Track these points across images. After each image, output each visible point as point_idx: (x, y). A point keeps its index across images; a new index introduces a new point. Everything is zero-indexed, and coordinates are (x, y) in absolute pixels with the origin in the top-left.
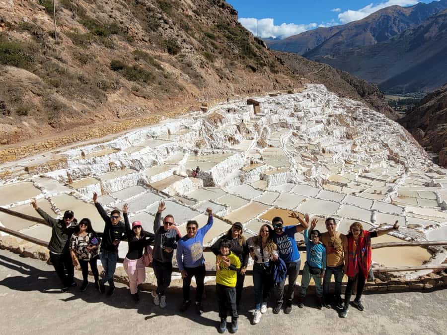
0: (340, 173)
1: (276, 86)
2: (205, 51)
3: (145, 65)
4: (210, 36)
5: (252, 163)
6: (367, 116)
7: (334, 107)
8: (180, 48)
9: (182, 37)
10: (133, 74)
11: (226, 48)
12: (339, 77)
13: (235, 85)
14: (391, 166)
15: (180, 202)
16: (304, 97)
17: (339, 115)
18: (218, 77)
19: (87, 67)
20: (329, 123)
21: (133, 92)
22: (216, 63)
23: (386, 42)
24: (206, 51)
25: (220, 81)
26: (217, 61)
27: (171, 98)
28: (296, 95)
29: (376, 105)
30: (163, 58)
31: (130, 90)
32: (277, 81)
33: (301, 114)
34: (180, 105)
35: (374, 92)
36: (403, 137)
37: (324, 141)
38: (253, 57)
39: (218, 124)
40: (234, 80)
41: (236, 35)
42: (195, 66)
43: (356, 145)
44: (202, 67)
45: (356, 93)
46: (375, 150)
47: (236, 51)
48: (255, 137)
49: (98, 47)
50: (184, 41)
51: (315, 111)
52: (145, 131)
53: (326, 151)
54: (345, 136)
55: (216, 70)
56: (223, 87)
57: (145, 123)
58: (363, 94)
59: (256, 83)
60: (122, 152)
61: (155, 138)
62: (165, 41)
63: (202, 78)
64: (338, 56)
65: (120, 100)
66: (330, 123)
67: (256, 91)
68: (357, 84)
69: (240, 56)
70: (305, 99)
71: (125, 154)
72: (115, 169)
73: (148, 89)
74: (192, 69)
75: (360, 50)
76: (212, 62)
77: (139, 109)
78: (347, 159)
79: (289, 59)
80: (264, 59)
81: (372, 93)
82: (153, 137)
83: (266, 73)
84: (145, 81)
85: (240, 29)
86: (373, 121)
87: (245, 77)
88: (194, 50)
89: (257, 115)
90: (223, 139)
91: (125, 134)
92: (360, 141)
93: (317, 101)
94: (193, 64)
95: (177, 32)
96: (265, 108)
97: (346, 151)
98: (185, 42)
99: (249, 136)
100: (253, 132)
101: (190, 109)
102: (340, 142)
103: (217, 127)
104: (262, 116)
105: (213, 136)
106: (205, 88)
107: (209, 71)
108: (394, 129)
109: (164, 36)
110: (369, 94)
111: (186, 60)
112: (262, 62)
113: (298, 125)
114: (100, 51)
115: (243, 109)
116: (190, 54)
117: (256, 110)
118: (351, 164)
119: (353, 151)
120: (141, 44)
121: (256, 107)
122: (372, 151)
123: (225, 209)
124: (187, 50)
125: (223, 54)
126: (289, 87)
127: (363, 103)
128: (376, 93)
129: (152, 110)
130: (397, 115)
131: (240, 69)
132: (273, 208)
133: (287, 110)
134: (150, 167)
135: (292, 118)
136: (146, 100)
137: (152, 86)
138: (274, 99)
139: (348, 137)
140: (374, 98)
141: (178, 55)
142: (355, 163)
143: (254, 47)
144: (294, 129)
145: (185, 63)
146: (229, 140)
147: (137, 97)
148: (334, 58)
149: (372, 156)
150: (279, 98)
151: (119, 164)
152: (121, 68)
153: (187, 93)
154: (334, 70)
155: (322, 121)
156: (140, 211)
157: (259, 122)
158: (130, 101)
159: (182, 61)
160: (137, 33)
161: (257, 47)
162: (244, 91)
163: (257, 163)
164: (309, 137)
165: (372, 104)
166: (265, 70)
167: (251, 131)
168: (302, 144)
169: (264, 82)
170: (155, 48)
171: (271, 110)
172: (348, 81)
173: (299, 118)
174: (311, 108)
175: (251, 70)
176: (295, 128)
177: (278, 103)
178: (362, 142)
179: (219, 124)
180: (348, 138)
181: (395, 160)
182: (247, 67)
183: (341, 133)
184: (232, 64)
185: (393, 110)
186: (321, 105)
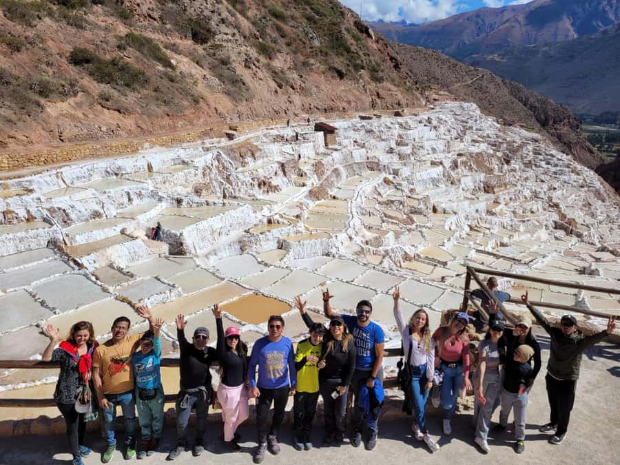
0: (442, 245)
1: (377, 103)
2: (261, 40)
3: (137, 58)
4: (276, 15)
5: (270, 222)
6: (541, 157)
7: (473, 141)
8: (215, 34)
9: (220, 15)
10: (108, 72)
11: (300, 37)
12: (506, 91)
13: (305, 98)
14: (557, 238)
15: (93, 278)
16: (420, 122)
17: (477, 154)
18: (273, 85)
19: (22, 57)
20: (455, 165)
21: (100, 101)
22: (276, 61)
23: (593, 37)
24: (263, 40)
25: (276, 92)
26: (280, 57)
27: (170, 114)
28: (407, 119)
29: (565, 140)
30: (180, 48)
31: (96, 97)
32: (378, 95)
33: (407, 150)
34: (189, 127)
35: (565, 118)
36: (599, 194)
37: (438, 194)
38: (345, 53)
39: (246, 160)
40: (303, 91)
41: (321, 15)
42: (234, 65)
43: (499, 203)
44: (247, 67)
45: (534, 119)
46: (532, 212)
47: (316, 43)
48: (309, 183)
49: (55, 25)
50: (223, 21)
51: (435, 146)
52: (102, 164)
53: (439, 209)
54: (482, 189)
55: (273, 72)
56: (281, 101)
57: (108, 153)
58: (544, 121)
59: (339, 97)
60: (34, 195)
61: (119, 177)
62: (191, 20)
63: (244, 84)
64: (511, 57)
65: (73, 112)
66: (457, 167)
67: (339, 110)
68: (536, 104)
69: (321, 51)
70: (421, 127)
71: (39, 199)
72: (15, 221)
73: (131, 98)
74: (228, 69)
75: (547, 48)
76: (270, 59)
77: (104, 129)
78: (474, 224)
79: (426, 60)
80: (363, 58)
81: (561, 121)
82: (117, 174)
83: (361, 81)
84: (128, 85)
85: (331, 5)
86: (549, 166)
87: (323, 87)
88: (238, 37)
89: (328, 149)
90: (248, 184)
91: (61, 168)
92: (507, 198)
93: (442, 129)
94: (231, 60)
95: (213, 5)
96: (346, 138)
97: (477, 211)
98: (224, 23)
99: (301, 180)
100: (308, 175)
101: (206, 134)
102: (470, 196)
103: (244, 164)
104: (336, 150)
105: (231, 178)
106: (246, 100)
107: (260, 74)
108: (584, 180)
109: (190, 11)
110: (555, 122)
111: (222, 54)
112: (359, 62)
113: (396, 167)
114: (57, 31)
115: (304, 138)
116: (230, 44)
117: (328, 140)
118: (479, 231)
119: (489, 212)
120: (146, 23)
121: (329, 136)
122: (529, 214)
123: (168, 292)
124: (225, 37)
125: (293, 47)
126: (397, 106)
127: (543, 136)
128: (566, 121)
129: (130, 132)
130: (601, 157)
131: (317, 73)
132: (251, 292)
133: (383, 142)
134: (87, 220)
135: (390, 155)
136: (120, 116)
137: (139, 93)
138: (365, 124)
139: (488, 189)
140: (564, 130)
141: (209, 44)
142: (487, 231)
143: (348, 37)
144: (390, 174)
145: (219, 57)
146: (259, 185)
147: (105, 110)
148: (504, 60)
149: (523, 221)
150: (375, 123)
151: (22, 213)
152: (88, 61)
153: (207, 108)
154: (499, 80)
155: (441, 163)
156: (17, 289)
157: (325, 160)
158: (91, 116)
159: (214, 54)
160: (138, 5)
161: (354, 37)
162: (319, 109)
163: (278, 222)
164: (412, 187)
165: (559, 139)
166: (360, 75)
167: (306, 174)
168: (398, 196)
169: (355, 96)
170: (169, 30)
171: (355, 142)
172: (521, 100)
173: (401, 157)
174: (427, 140)
175: (336, 74)
176: (392, 172)
177: (370, 131)
178: (511, 199)
179: (249, 159)
180: (486, 191)
181: (565, 229)
182: (329, 69)
183: (475, 182)
184: (305, 64)
185: (595, 149)
186: (448, 138)
